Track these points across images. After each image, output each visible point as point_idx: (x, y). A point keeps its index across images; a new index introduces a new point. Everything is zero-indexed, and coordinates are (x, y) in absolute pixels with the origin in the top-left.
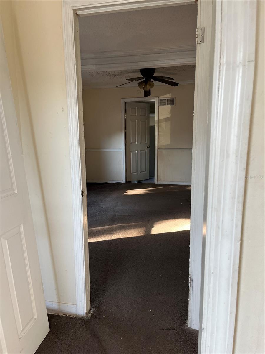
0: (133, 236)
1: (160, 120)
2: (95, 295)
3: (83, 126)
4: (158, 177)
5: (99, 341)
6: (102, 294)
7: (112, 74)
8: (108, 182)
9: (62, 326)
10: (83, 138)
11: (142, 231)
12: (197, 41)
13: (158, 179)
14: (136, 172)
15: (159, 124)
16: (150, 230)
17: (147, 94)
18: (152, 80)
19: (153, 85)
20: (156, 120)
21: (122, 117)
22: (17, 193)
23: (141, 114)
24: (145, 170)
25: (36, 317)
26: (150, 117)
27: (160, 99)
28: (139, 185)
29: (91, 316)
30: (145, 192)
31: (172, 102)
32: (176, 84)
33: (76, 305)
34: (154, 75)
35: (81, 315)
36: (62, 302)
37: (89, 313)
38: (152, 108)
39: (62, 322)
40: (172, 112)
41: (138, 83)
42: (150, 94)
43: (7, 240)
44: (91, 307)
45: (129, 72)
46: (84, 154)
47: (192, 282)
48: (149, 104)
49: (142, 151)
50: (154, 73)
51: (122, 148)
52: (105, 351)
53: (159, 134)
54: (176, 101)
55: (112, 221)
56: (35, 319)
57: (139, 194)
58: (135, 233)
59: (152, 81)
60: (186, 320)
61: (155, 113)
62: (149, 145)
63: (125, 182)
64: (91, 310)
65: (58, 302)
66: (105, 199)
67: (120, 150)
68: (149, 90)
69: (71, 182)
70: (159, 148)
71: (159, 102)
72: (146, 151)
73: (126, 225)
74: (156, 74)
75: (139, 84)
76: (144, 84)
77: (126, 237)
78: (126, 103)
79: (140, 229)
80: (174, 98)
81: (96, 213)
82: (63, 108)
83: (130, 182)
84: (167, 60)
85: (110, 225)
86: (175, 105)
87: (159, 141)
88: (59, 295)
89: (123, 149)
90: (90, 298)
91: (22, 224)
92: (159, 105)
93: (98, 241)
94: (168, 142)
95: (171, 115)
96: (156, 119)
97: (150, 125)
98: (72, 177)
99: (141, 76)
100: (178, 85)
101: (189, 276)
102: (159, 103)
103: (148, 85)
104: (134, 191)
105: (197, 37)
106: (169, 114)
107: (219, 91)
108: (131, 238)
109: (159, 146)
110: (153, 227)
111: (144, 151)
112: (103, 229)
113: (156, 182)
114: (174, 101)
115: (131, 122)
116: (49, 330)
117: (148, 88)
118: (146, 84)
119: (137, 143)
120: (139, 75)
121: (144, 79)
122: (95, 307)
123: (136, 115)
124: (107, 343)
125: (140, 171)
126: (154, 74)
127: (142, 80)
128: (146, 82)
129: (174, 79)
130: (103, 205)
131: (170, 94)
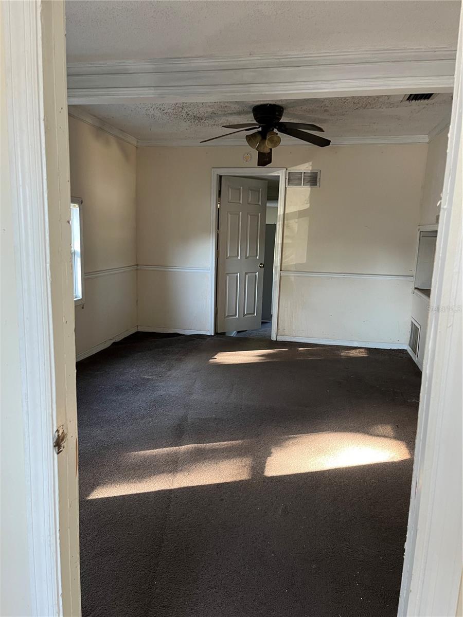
1: (287, 214)
7: (194, 116)
8: (178, 332)
13: (279, 331)
14: (236, 315)
15: (285, 222)
17: (264, 160)
18: (275, 130)
19: (279, 141)
20: (280, 215)
21: (212, 206)
23: (250, 200)
24: (253, 312)
26: (269, 207)
27: (289, 173)
28: (240, 343)
31: (313, 179)
32: (324, 143)
34: (280, 121)
38: (271, 190)
40: (312, 199)
41: (247, 136)
42: (270, 162)
45: (228, 113)
48: (267, 181)
49: (249, 274)
50: (281, 115)
51: (210, 266)
53: (284, 242)
54: (323, 179)
55: (178, 434)
58: (226, 473)
59: (277, 134)
61: (278, 200)
62: (263, 263)
63: (213, 334)
67: (206, 271)
68: (269, 151)
70: (283, 269)
71: (287, 177)
72: (257, 273)
73: (208, 446)
74: (283, 120)
75: (249, 138)
76: (259, 138)
78: (220, 177)
79: (238, 461)
80: (318, 172)
81: (145, 409)
83: (224, 334)
85: (172, 446)
86: (320, 186)
87: (283, 256)
89: (211, 268)
92: (287, 184)
94: (303, 259)
95: (311, 205)
96: (280, 211)
97: (267, 223)
99: (255, 122)
100: (329, 145)
102: (287, 180)
103: (267, 140)
106: (307, 204)
108: (217, 485)
109: (283, 266)
110: (269, 456)
111: (254, 274)
113: (274, 338)
114: (317, 177)
115: (230, 215)
117: (268, 145)
118: (264, 138)
119: (239, 258)
120: (250, 119)
121: (259, 127)
123: (241, 202)
125: (244, 312)
126: (281, 119)
127: (256, 131)
128: (263, 135)
129: (324, 129)
130: (163, 387)
131: (311, 163)
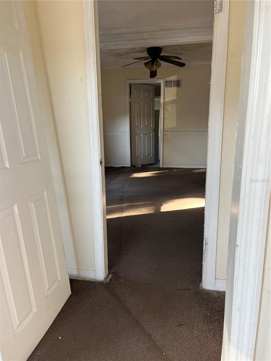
0: (143, 214)
1: (166, 102)
2: (112, 263)
3: (101, 96)
4: (164, 161)
5: (120, 301)
6: (118, 263)
7: (118, 54)
8: (112, 166)
9: (83, 289)
10: (101, 108)
11: (151, 209)
12: (216, 10)
13: (164, 163)
14: (141, 156)
15: (165, 106)
16: (160, 209)
17: (153, 74)
18: (158, 60)
19: (160, 65)
20: (162, 103)
21: (127, 99)
22: (40, 159)
23: (146, 96)
24: (150, 155)
25: (59, 279)
26: (156, 101)
27: (166, 81)
28: (144, 168)
29: (110, 281)
30: (151, 175)
31: (178, 84)
32: (182, 65)
33: (95, 271)
34: (161, 55)
35: (100, 280)
36: (81, 269)
37: (107, 278)
38: (157, 90)
39: (82, 286)
40: (178, 94)
41: (144, 63)
42: (156, 75)
43: (33, 203)
44: (109, 273)
45: (135, 52)
46: (102, 125)
47: (206, 245)
48: (155, 86)
49: (147, 135)
50: (161, 52)
51: (127, 131)
52: (126, 309)
53: (165, 116)
54: (183, 84)
56: (59, 281)
57: (145, 177)
58: (144, 211)
60: (200, 282)
61: (160, 96)
62: (154, 129)
63: (130, 166)
64: (108, 276)
65: (77, 268)
66: (112, 182)
67: (125, 134)
68: (155, 70)
69: (90, 151)
71: (165, 83)
72: (151, 134)
73: (135, 204)
74: (162, 54)
75: (146, 64)
76: (150, 64)
77: (137, 214)
78: (131, 84)
79: (149, 208)
80: (180, 80)
82: (81, 78)
83: (135, 166)
84: (176, 37)
85: (119, 204)
86: (181, 87)
87: (164, 124)
88: (78, 262)
90: (107, 265)
91: (45, 190)
92: (165, 87)
93: (108, 218)
94: (174, 125)
95: (177, 97)
96: (162, 101)
97: (155, 109)
98: (91, 146)
99: (148, 56)
100: (185, 66)
101: (204, 240)
102: (165, 85)
103: (155, 65)
104: (140, 174)
105: (215, 6)
106: (175, 97)
107: (259, 31)
108: (141, 215)
109: (164, 130)
110: (162, 205)
111: (150, 135)
112: (113, 208)
113: (161, 166)
114: (179, 83)
115: (136, 104)
116: (71, 293)
117: (155, 67)
118: (153, 64)
119: (142, 126)
120: (146, 54)
121: (150, 58)
122: (113, 273)
123: (141, 98)
124: (127, 302)
125: (145, 155)
127: (148, 60)
128: (152, 62)
129: (182, 59)
130: (110, 186)
131: (176, 75)
